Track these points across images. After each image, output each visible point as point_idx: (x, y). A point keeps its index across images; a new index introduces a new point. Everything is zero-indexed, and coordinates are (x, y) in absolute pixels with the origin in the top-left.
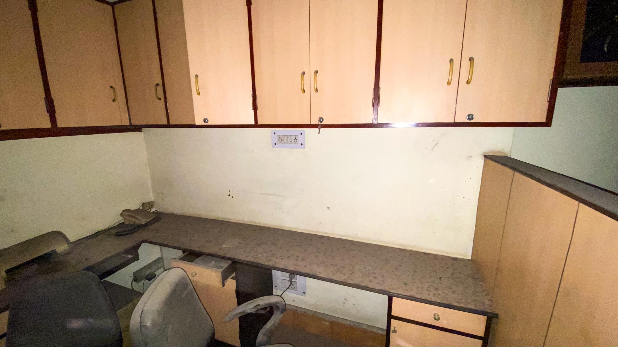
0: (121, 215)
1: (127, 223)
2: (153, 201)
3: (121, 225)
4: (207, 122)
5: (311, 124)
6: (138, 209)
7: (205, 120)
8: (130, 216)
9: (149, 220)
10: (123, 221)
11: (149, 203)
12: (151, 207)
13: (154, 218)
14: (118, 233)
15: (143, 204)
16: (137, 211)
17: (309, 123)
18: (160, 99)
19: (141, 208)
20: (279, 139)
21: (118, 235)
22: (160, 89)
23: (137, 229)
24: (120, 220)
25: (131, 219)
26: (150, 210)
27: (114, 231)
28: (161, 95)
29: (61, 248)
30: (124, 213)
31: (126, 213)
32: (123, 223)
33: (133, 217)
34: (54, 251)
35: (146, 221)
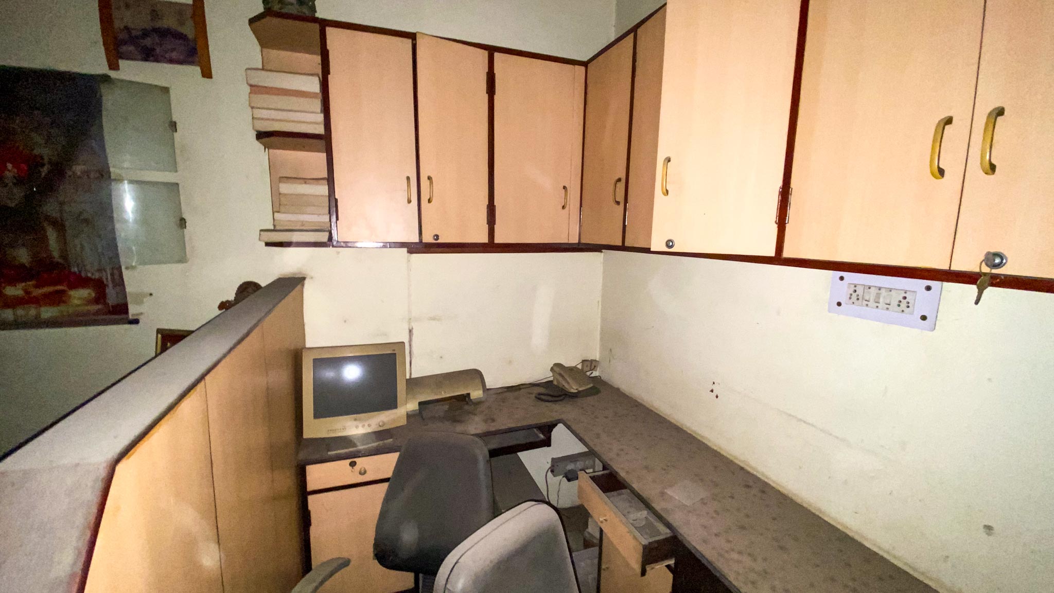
0: (552, 369)
1: (555, 383)
2: (598, 360)
3: (549, 384)
4: (671, 247)
5: (954, 268)
6: (575, 367)
7: (670, 243)
8: (560, 375)
9: (580, 389)
10: (551, 379)
11: (592, 361)
12: (593, 367)
13: (591, 388)
14: (540, 394)
15: (583, 361)
16: (571, 370)
17: (945, 267)
18: (618, 203)
19: (580, 367)
20: (851, 295)
21: (539, 398)
22: (621, 186)
23: (561, 398)
24: (549, 376)
25: (560, 379)
26: (591, 372)
27: (537, 390)
28: (620, 197)
29: (476, 394)
30: (555, 368)
31: (558, 368)
32: (551, 382)
33: (562, 376)
34: (469, 394)
35: (576, 388)
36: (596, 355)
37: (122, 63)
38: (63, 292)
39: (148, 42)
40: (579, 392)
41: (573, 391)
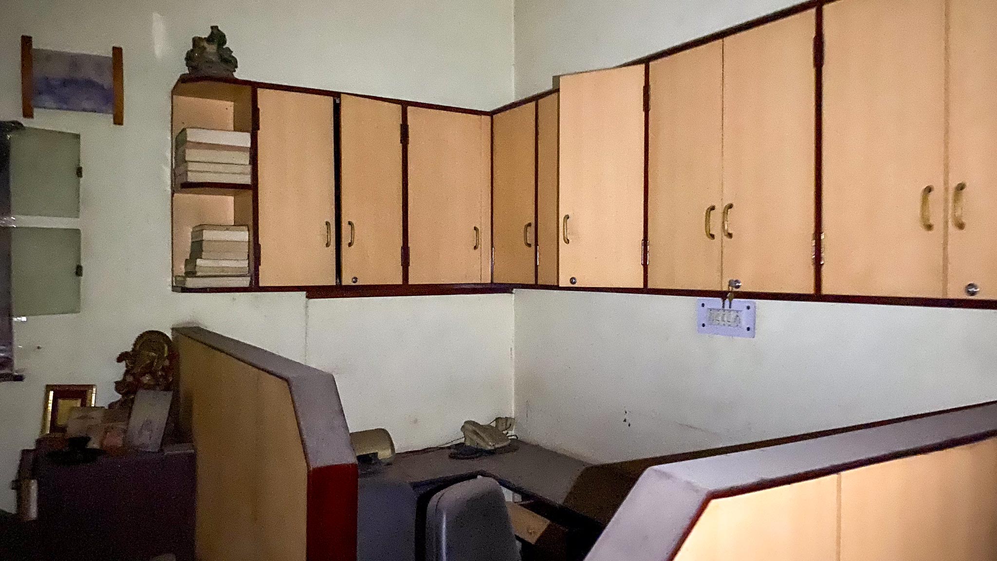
0: (463, 428)
1: (468, 444)
2: (513, 417)
3: (459, 446)
4: (574, 283)
5: (723, 290)
6: (489, 425)
7: (573, 280)
8: (473, 434)
9: (497, 446)
11: (507, 419)
12: (508, 426)
13: (509, 446)
14: (453, 454)
15: (497, 419)
16: (485, 428)
17: (719, 289)
18: (529, 245)
19: (494, 424)
20: (710, 317)
21: (452, 457)
22: (531, 230)
24: (459, 437)
25: (475, 437)
26: (506, 431)
27: (448, 452)
28: (531, 239)
29: (384, 454)
30: (468, 426)
31: (471, 427)
32: (462, 443)
34: (375, 454)
35: (493, 445)
36: (511, 411)
37: (36, 112)
39: (65, 91)
40: (496, 449)
41: (489, 448)
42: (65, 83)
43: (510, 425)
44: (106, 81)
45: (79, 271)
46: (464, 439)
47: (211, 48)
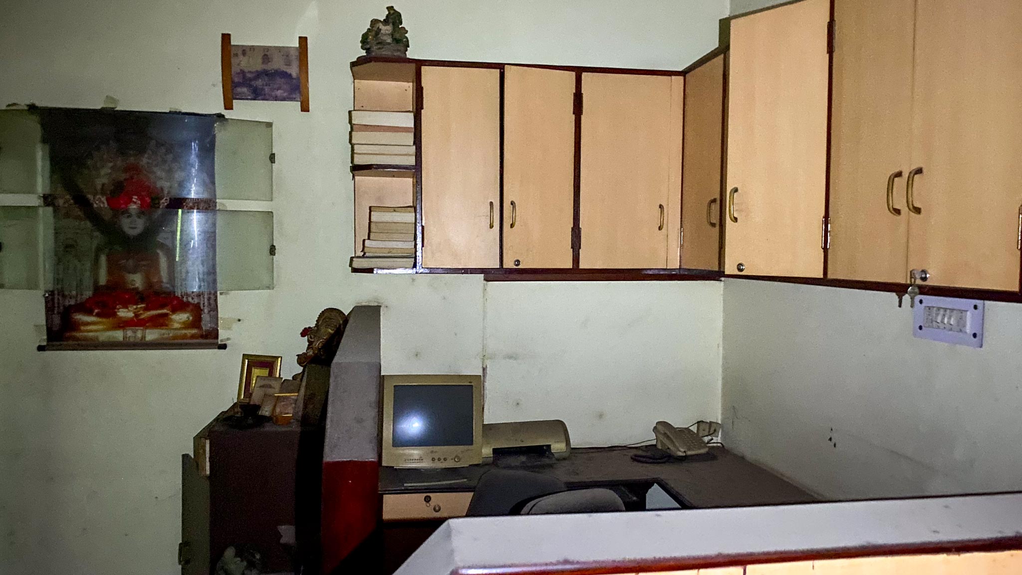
0: (655, 429)
1: (659, 446)
2: (718, 422)
3: (650, 447)
4: (741, 270)
6: (687, 429)
7: (740, 267)
8: (666, 436)
11: (710, 423)
12: (712, 431)
15: (700, 423)
16: (681, 431)
19: (694, 429)
23: (664, 460)
24: (650, 438)
25: (666, 441)
26: (710, 438)
27: (633, 452)
29: (558, 447)
31: (663, 428)
32: (654, 445)
34: (549, 446)
35: (685, 452)
36: (716, 415)
37: (236, 103)
38: (166, 315)
39: (259, 83)
40: (688, 456)
41: (681, 454)
42: (259, 75)
43: (715, 430)
44: (294, 71)
45: (272, 250)
46: (656, 440)
47: (386, 29)
